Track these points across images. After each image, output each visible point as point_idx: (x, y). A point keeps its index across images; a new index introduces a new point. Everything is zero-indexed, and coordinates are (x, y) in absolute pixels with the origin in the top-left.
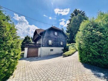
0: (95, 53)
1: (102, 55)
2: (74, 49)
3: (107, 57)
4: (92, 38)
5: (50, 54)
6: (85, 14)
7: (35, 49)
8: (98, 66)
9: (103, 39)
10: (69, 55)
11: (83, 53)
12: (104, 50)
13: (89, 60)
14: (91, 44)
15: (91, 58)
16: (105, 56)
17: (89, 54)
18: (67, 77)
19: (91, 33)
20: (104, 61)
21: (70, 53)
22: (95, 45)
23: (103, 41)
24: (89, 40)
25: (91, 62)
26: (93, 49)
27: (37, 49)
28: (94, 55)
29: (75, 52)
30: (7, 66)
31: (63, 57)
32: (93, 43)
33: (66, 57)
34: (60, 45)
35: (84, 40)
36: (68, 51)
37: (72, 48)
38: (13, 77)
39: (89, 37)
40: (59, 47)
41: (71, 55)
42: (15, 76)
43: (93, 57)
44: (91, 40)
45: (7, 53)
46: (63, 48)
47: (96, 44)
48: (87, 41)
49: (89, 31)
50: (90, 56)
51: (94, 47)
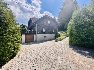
0: (84, 37)
1: (89, 38)
2: (64, 35)
3: (93, 40)
4: (82, 24)
5: (44, 40)
6: (77, 3)
7: (31, 36)
8: (84, 47)
9: (93, 25)
10: (60, 40)
11: (73, 37)
12: (92, 34)
13: (78, 43)
14: (81, 30)
15: (80, 41)
16: (92, 39)
17: (78, 38)
18: (61, 54)
19: (82, 20)
20: (90, 43)
21: (62, 39)
22: (84, 31)
23: (92, 27)
24: (80, 27)
25: (79, 44)
26: (82, 34)
27: (33, 36)
28: (83, 39)
29: (65, 38)
30: (13, 48)
31: (56, 42)
32: (83, 29)
33: (58, 41)
34: (52, 32)
35: (76, 26)
36: (59, 37)
37: (63, 35)
38: (19, 56)
39: (80, 24)
40: (52, 34)
41: (62, 40)
42: (20, 55)
43: (82, 40)
44: (81, 26)
45: (11, 37)
46: (55, 35)
47: (86, 30)
48: (78, 27)
49: (81, 18)
50: (79, 39)
51: (84, 32)
